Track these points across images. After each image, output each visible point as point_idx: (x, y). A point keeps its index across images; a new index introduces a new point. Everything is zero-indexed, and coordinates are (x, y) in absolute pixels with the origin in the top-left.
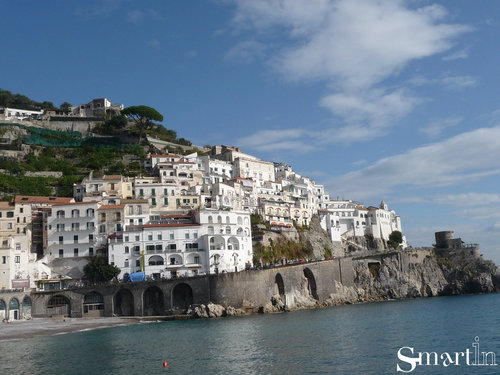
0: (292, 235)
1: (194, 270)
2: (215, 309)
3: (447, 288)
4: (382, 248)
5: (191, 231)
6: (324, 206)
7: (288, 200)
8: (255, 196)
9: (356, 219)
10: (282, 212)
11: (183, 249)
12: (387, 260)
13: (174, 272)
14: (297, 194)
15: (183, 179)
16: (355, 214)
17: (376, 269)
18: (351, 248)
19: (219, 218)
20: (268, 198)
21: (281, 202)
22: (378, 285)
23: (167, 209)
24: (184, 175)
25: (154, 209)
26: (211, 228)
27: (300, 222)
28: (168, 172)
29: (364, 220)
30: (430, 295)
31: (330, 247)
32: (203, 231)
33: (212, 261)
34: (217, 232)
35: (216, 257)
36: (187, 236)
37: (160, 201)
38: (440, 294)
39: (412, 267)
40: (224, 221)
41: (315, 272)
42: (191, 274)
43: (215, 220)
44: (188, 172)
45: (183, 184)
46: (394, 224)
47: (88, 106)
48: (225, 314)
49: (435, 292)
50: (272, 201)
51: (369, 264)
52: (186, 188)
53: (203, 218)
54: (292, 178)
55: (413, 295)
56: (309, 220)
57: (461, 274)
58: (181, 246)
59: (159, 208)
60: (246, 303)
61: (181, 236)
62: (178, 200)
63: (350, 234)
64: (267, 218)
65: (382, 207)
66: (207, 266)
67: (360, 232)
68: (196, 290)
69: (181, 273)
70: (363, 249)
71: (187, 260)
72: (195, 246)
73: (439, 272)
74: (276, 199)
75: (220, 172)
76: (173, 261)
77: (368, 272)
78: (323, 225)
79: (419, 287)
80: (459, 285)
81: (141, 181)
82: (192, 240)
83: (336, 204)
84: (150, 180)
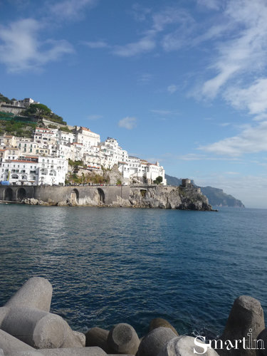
0: (100, 172)
1: (32, 182)
2: (33, 201)
3: (181, 206)
4: (150, 184)
5: (34, 165)
6: (125, 161)
7: (101, 156)
8: (82, 152)
9: (139, 168)
10: (96, 161)
11: (29, 173)
12: (151, 189)
13: (22, 183)
14: (108, 154)
15: (45, 141)
16: (140, 166)
17: (144, 193)
18: (134, 182)
19: (48, 160)
20: (90, 154)
21: (97, 156)
22: (144, 200)
23: (31, 154)
24: (46, 139)
25: (25, 153)
26: (43, 165)
27: (106, 167)
28: (38, 137)
29: (144, 169)
30: (170, 208)
31: (122, 180)
32: (39, 165)
33: (40, 180)
34: (46, 167)
35: (42, 178)
36: (31, 167)
37: (28, 150)
38: (177, 208)
39: (162, 194)
40: (50, 162)
41: (105, 191)
42: (30, 184)
43: (46, 161)
44: (48, 138)
45: (45, 143)
46: (160, 173)
47: (22, 101)
48: (37, 204)
49: (173, 206)
50: (92, 156)
51: (141, 190)
52: (46, 145)
53: (40, 159)
54: (108, 146)
55: (161, 207)
56: (112, 166)
57: (189, 200)
58: (28, 171)
59: (27, 153)
60: (50, 200)
61: (28, 167)
62: (37, 151)
63: (135, 175)
64: (86, 163)
65: (156, 165)
66: (38, 182)
67: (141, 175)
68: (28, 192)
69: (25, 183)
70: (141, 183)
71: (29, 178)
72: (35, 172)
73: (178, 198)
74: (95, 154)
75: (67, 139)
76: (23, 177)
77: (139, 193)
78: (120, 169)
79: (164, 203)
80: (186, 205)
81: (24, 140)
82: (33, 169)
83: (131, 160)
84: (29, 140)
